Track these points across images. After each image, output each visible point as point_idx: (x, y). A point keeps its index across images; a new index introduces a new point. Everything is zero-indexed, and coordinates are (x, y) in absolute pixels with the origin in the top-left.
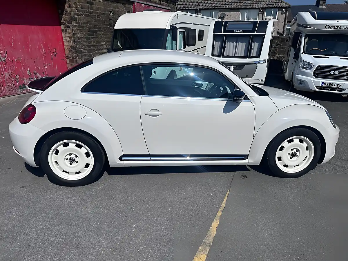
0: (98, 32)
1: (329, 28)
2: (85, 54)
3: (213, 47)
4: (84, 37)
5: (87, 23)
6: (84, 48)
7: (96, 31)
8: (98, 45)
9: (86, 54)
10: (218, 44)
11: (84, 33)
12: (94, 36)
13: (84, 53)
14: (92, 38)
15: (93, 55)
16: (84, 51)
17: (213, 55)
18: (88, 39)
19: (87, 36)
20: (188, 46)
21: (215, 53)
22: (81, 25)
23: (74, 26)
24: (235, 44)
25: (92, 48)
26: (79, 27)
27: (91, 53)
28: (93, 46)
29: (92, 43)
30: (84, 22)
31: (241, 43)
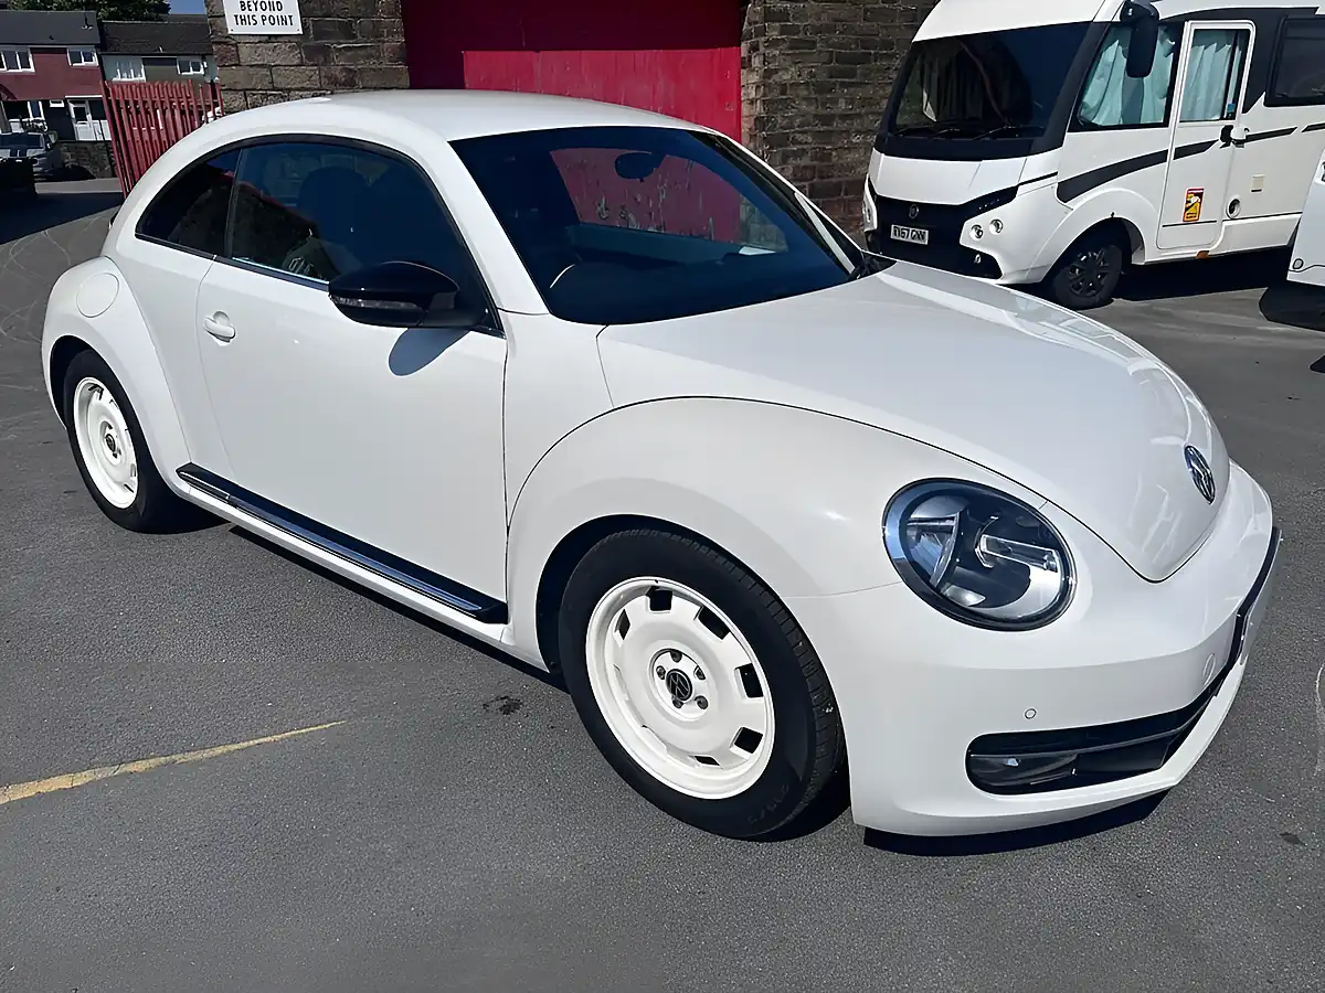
0: (876, 61)
2: (800, 147)
4: (807, 83)
5: (831, 29)
6: (798, 126)
7: (864, 59)
8: (867, 114)
9: (805, 147)
11: (812, 67)
12: (854, 76)
13: (795, 142)
14: (843, 85)
15: (834, 153)
16: (800, 137)
18: (822, 89)
19: (823, 77)
20: (1269, 105)
22: (801, 36)
23: (772, 43)
25: (837, 125)
26: (795, 45)
27: (828, 144)
28: (844, 117)
29: (842, 105)
30: (817, 24)
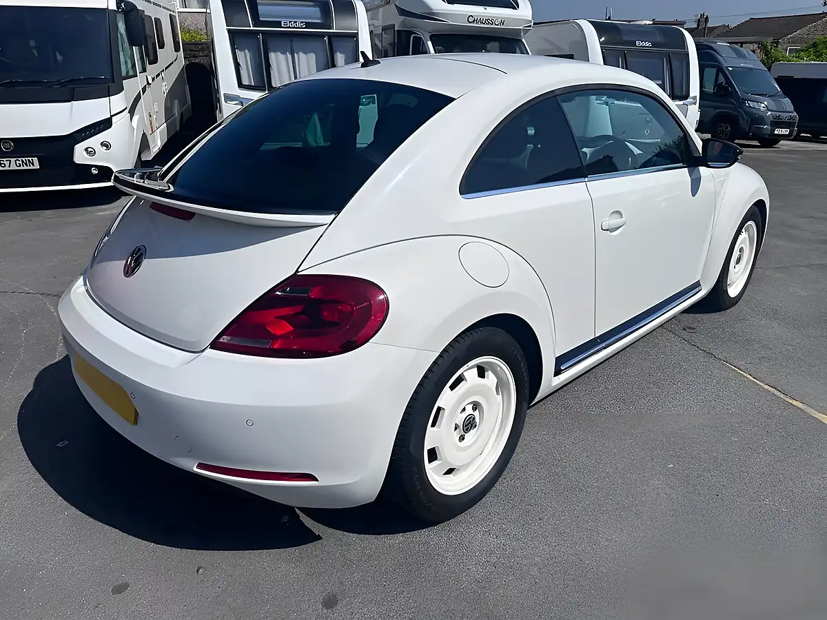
1: (474, 21)
3: (237, 66)
10: (245, 57)
17: (240, 85)
20: (149, 64)
21: (245, 82)
24: (289, 56)
31: (305, 54)
